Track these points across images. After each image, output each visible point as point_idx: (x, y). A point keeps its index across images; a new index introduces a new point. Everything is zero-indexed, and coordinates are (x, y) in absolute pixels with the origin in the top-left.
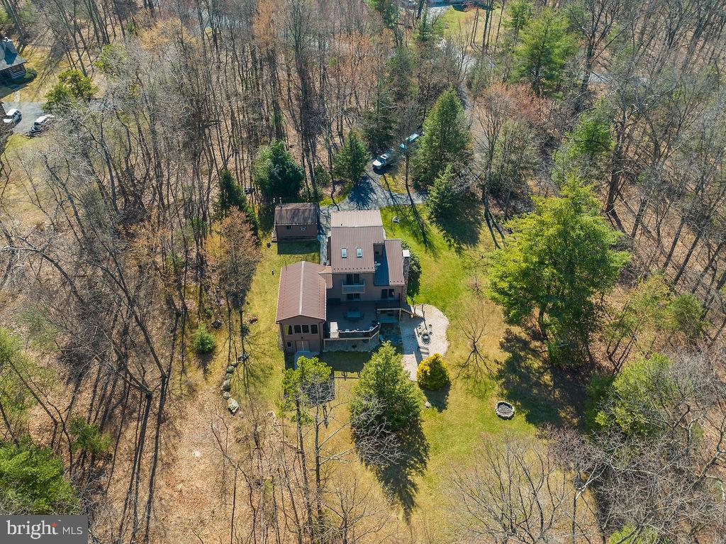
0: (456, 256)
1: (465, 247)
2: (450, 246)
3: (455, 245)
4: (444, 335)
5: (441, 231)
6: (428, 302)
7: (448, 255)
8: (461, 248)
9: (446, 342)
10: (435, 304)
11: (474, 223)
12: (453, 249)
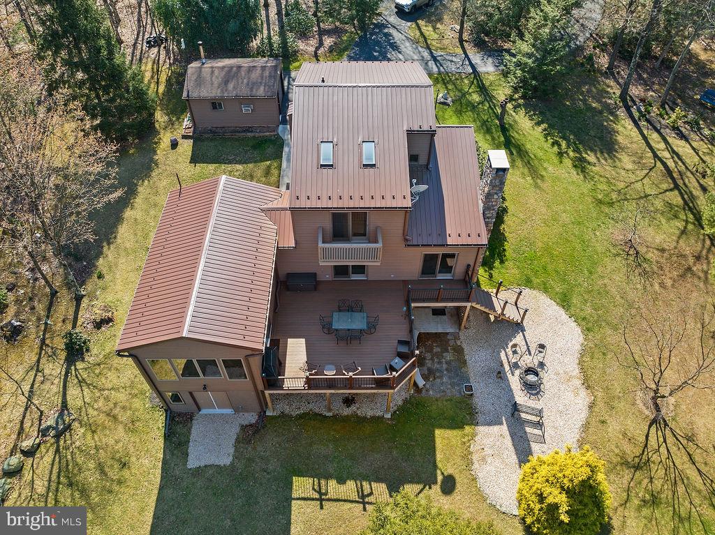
0: (575, 176)
1: (591, 158)
2: (560, 154)
3: (571, 154)
4: (576, 371)
5: (538, 124)
6: (528, 283)
7: (560, 172)
8: (582, 160)
9: (583, 393)
10: (545, 289)
11: (601, 112)
12: (568, 162)
